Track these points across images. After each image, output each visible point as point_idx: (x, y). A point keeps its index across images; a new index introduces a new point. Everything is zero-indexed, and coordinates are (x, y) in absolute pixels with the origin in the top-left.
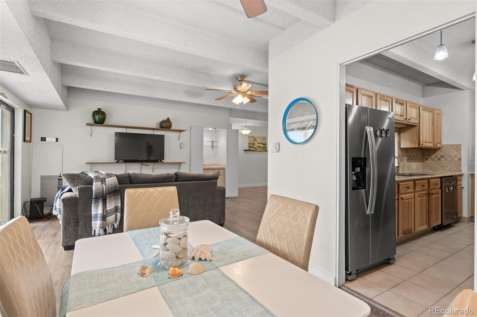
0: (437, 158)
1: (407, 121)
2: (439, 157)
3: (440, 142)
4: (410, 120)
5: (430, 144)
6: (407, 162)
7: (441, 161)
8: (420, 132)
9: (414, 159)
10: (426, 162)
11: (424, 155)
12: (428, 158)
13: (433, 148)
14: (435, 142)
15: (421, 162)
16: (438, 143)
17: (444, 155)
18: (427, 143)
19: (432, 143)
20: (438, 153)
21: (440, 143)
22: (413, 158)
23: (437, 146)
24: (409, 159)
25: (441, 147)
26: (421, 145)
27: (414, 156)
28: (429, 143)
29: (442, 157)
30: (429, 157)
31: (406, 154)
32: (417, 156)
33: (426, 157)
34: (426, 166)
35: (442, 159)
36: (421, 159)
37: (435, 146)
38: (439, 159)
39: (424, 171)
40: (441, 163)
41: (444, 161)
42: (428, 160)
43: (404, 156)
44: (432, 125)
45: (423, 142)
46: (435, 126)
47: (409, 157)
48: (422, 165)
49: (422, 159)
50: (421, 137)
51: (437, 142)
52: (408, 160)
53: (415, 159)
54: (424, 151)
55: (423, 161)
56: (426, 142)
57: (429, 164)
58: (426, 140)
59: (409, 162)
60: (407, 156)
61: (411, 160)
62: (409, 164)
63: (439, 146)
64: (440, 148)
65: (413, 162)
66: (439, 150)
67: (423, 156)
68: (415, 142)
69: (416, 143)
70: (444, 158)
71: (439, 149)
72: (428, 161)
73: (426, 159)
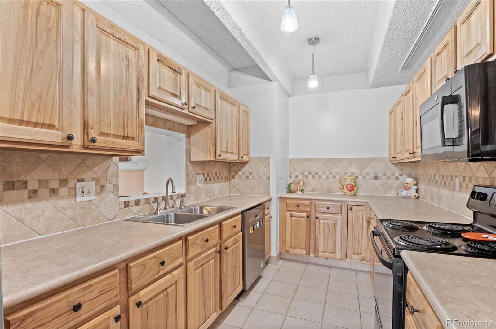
0: (245, 176)
1: (190, 111)
2: (247, 174)
3: (247, 153)
4: (195, 108)
5: (232, 155)
6: (204, 183)
7: (248, 180)
8: (217, 135)
9: (216, 177)
10: (233, 181)
11: (230, 171)
12: (235, 176)
13: (238, 161)
14: (241, 153)
15: (227, 182)
16: (245, 155)
17: (252, 171)
18: (228, 154)
19: (236, 154)
20: (246, 169)
21: (247, 155)
22: (214, 177)
23: (243, 159)
24: (208, 179)
25: (249, 160)
26: (218, 157)
27: (216, 174)
28: (232, 153)
29: (250, 174)
30: (236, 174)
31: (203, 171)
32: (221, 173)
33: (233, 174)
34: (233, 187)
35: (250, 177)
36: (226, 178)
37: (240, 160)
38: (247, 177)
39: (230, 194)
40: (249, 183)
41: (252, 180)
42: (235, 178)
43: (199, 174)
44: (236, 126)
45: (221, 152)
46: (241, 129)
47: (208, 176)
48: (228, 186)
49: (228, 176)
50: (218, 144)
51: (243, 153)
52: (206, 180)
53: (218, 178)
54: (230, 166)
55: (230, 180)
56: (227, 152)
57: (236, 184)
58: (227, 148)
59: (208, 183)
60: (203, 174)
61: (210, 180)
62: (209, 186)
63: (245, 158)
64: (247, 161)
65: (215, 182)
66: (247, 165)
67: (229, 173)
68: (210, 151)
69: (210, 153)
70: (252, 176)
71: (246, 163)
72: (235, 180)
73: (233, 177)
